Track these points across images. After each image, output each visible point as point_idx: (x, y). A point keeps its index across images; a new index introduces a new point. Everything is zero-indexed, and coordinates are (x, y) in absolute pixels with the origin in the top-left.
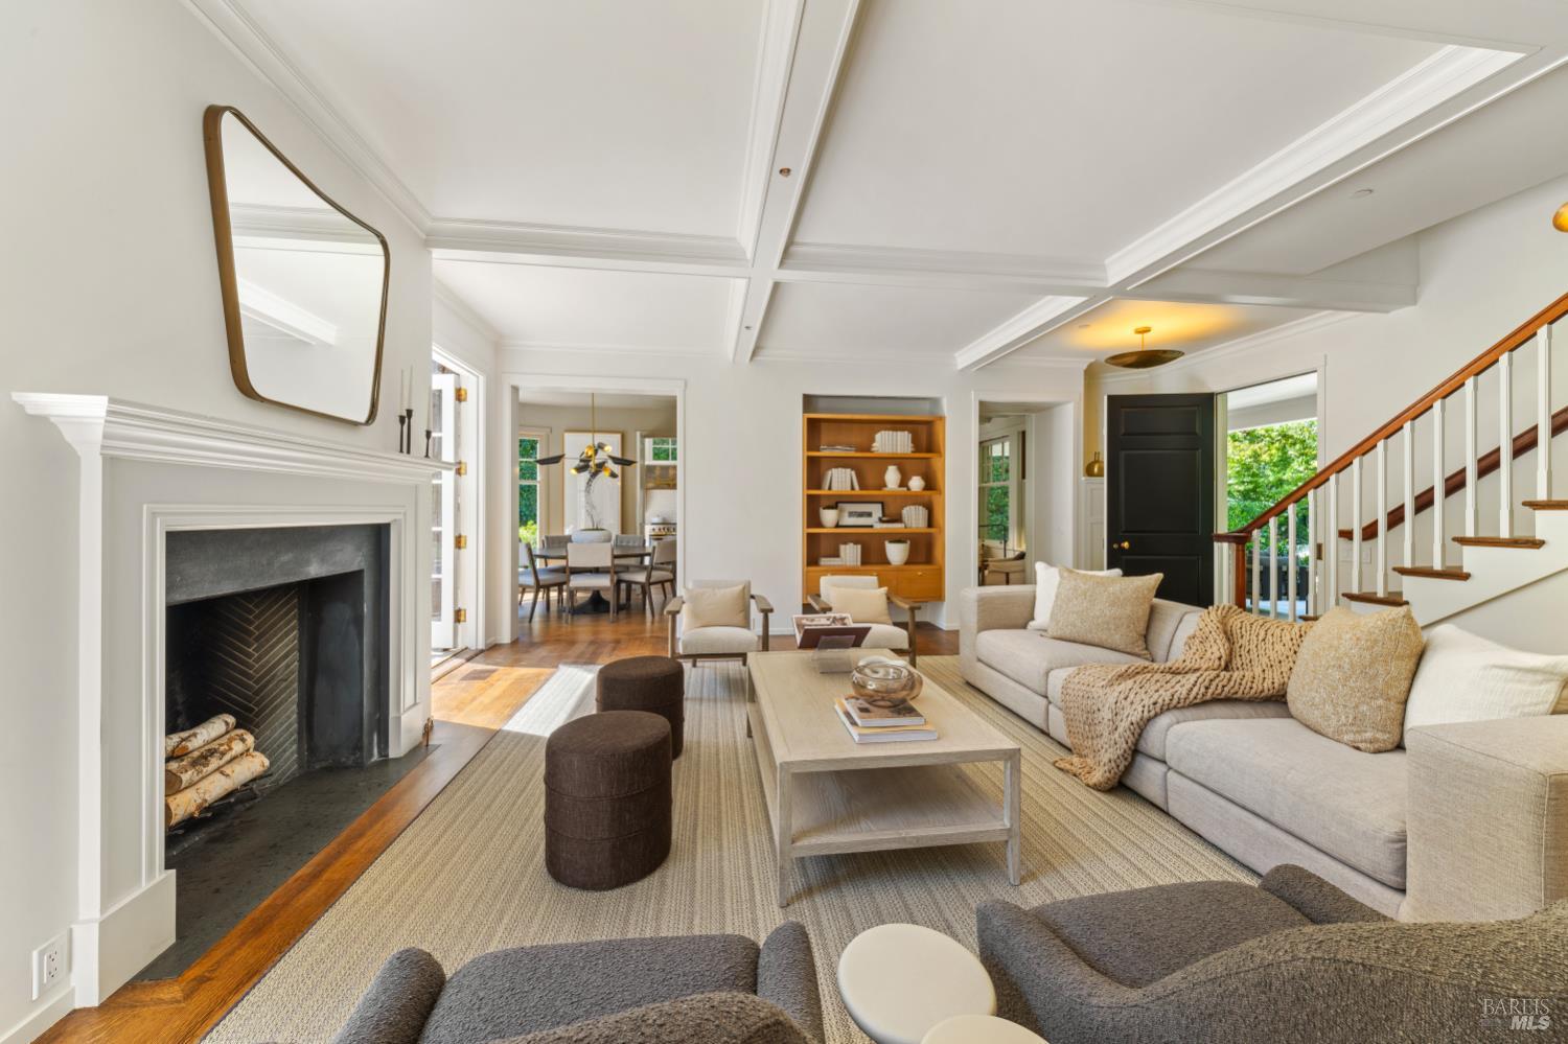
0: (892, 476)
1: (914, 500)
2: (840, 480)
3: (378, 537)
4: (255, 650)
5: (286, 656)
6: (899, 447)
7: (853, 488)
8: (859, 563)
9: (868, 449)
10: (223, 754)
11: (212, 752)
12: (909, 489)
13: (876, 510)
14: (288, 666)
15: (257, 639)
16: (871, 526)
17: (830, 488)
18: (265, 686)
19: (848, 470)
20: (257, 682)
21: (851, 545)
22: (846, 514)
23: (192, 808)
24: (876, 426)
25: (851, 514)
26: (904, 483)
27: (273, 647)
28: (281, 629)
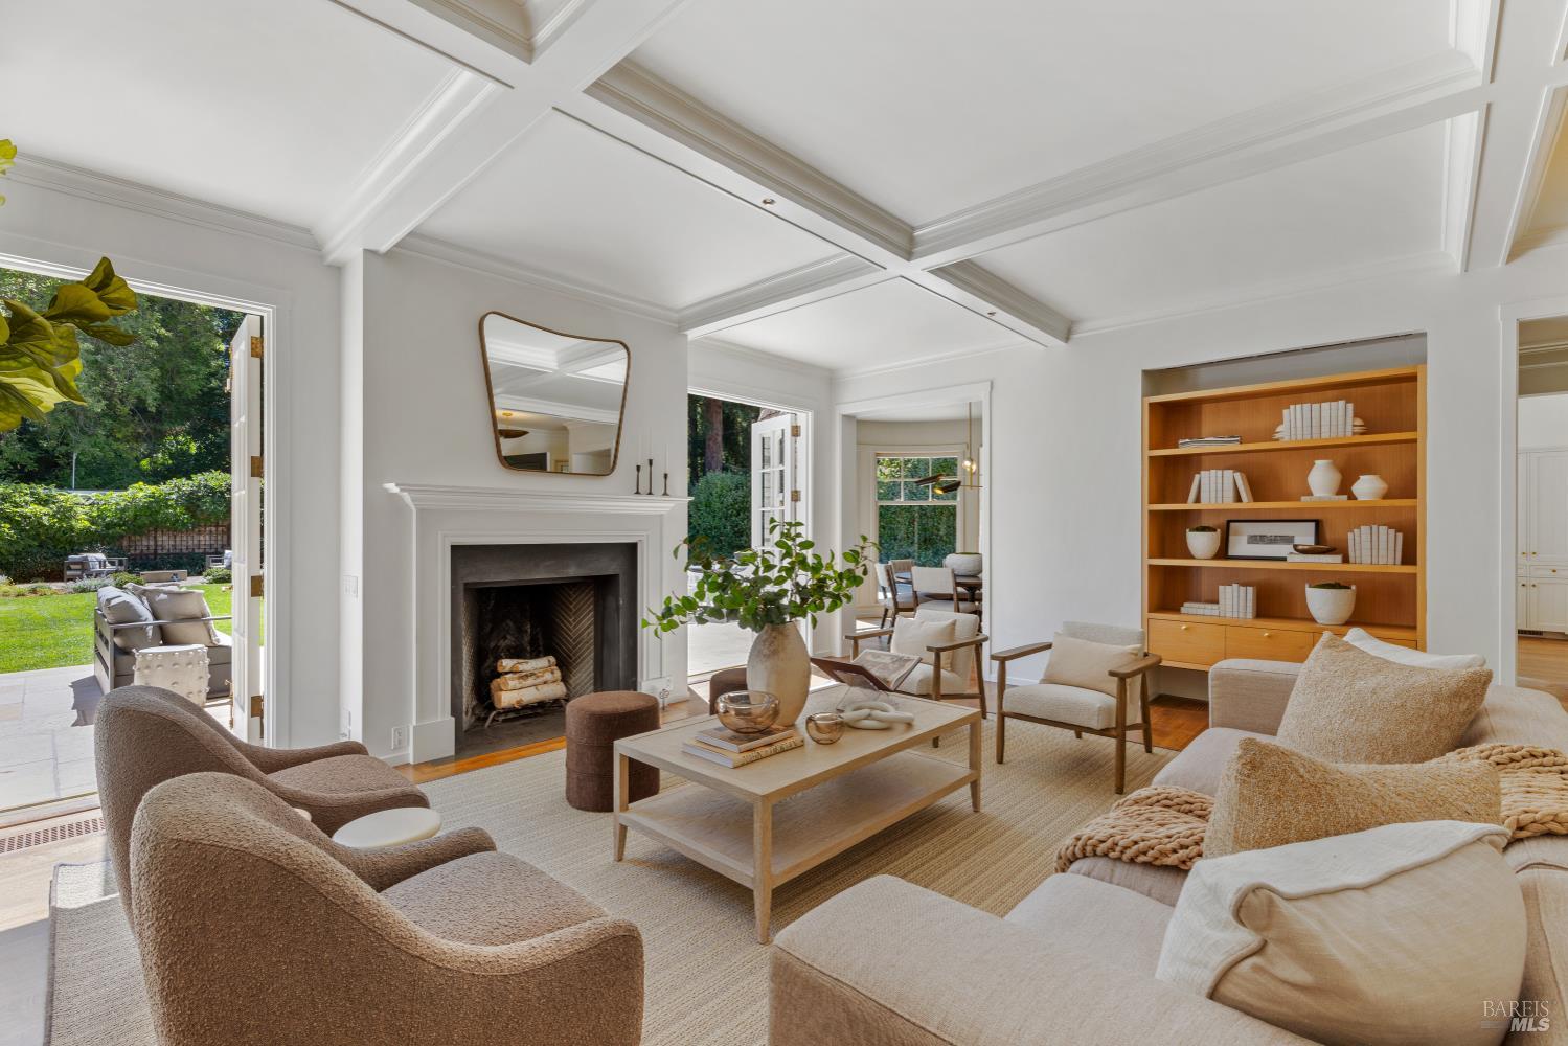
0: (1321, 479)
1: (1370, 516)
2: (1215, 489)
3: (630, 551)
4: (574, 621)
5: (588, 627)
6: (1325, 429)
7: (1238, 499)
8: (1250, 615)
9: (1269, 435)
10: (538, 677)
11: (532, 674)
12: (1352, 497)
13: (1305, 535)
14: (589, 634)
15: (574, 614)
16: (1284, 559)
17: (1198, 500)
18: (579, 643)
19: (1229, 473)
20: (574, 641)
21: (1235, 586)
22: (1244, 539)
23: (513, 701)
24: (1284, 398)
25: (1254, 539)
26: (1345, 488)
27: (581, 620)
28: (585, 610)
